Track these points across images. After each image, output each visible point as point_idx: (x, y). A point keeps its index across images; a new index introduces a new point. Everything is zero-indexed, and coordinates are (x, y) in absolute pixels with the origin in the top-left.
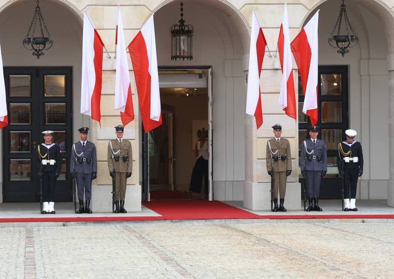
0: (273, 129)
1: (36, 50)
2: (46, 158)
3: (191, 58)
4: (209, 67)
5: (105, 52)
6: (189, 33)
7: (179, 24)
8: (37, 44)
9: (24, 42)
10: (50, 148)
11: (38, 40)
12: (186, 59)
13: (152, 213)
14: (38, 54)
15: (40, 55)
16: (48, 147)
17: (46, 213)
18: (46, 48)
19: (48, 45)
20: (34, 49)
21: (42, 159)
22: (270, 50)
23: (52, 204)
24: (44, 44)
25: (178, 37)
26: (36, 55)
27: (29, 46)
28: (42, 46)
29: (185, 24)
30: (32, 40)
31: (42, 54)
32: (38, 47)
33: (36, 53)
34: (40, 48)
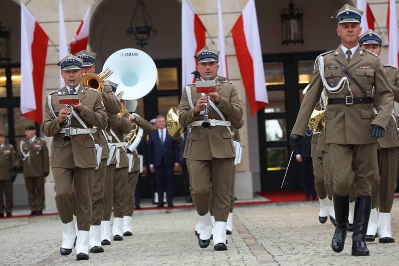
1: (140, 40)
3: (302, 42)
5: (208, 38)
6: (299, 17)
7: (288, 7)
8: (140, 33)
9: (128, 32)
12: (297, 44)
13: (264, 199)
18: (150, 37)
19: (152, 34)
20: (137, 38)
22: (380, 27)
24: (148, 33)
25: (287, 22)
26: (140, 44)
27: (133, 36)
28: (145, 36)
29: (295, 7)
30: (134, 29)
31: (147, 43)
32: (142, 37)
33: (140, 42)
34: (144, 38)
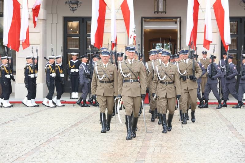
0: (202, 53)
1: (72, 8)
2: (74, 68)
4: (177, 18)
8: (72, 4)
10: (76, 63)
11: (72, 2)
14: (73, 10)
15: (74, 10)
16: (75, 62)
17: (73, 99)
18: (78, 6)
20: (70, 7)
21: (71, 69)
22: (202, 8)
23: (77, 93)
26: (72, 10)
27: (68, 6)
28: (76, 5)
30: (69, 2)
31: (75, 10)
32: (73, 6)
33: (72, 9)
34: (74, 7)
